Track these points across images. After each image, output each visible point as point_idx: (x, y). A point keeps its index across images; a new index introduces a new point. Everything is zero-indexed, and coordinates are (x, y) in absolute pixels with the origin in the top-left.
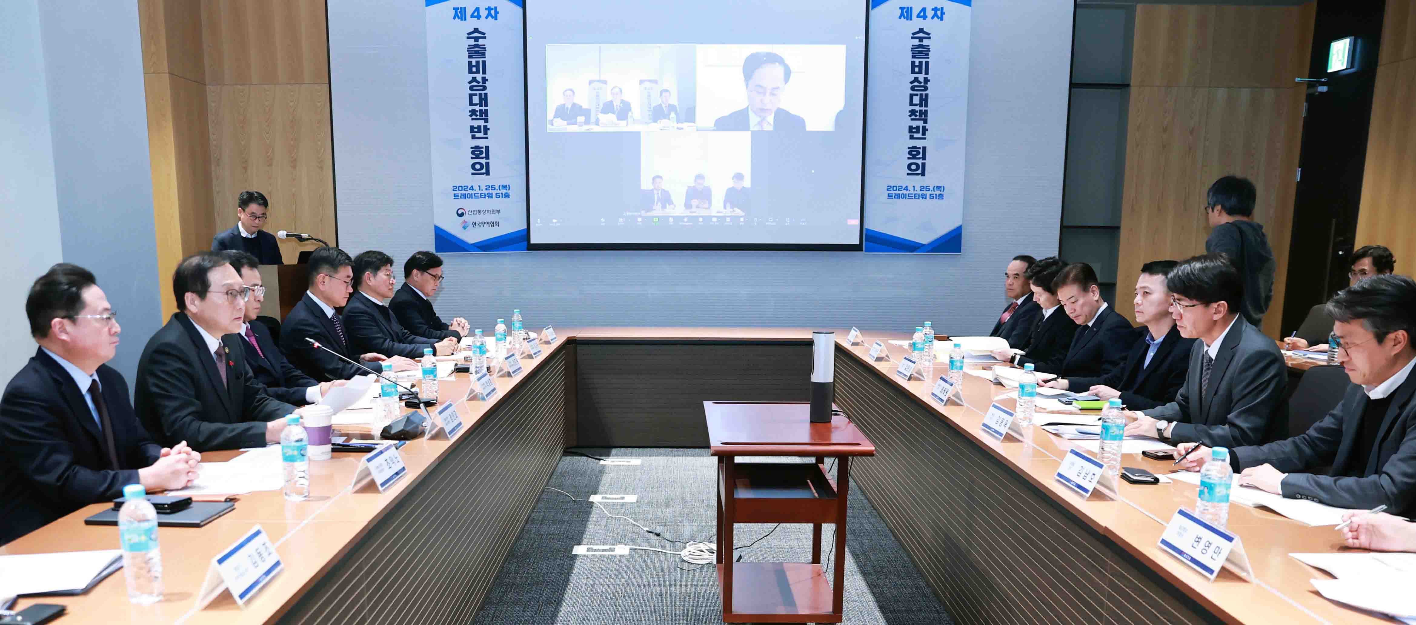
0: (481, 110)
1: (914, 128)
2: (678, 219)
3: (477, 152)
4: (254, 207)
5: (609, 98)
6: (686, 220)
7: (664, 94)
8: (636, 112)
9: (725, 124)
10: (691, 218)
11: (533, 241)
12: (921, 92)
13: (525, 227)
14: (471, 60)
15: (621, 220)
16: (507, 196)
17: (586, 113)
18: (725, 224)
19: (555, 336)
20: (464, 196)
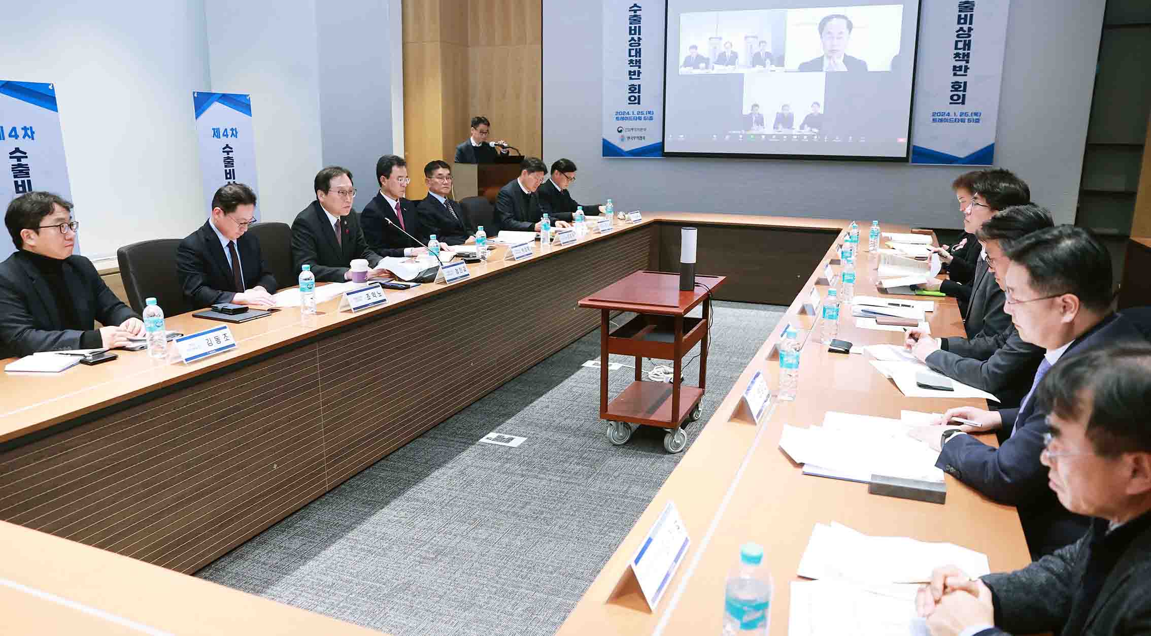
0: (636, 60)
1: (958, 67)
2: (768, 136)
3: (632, 89)
4: (482, 126)
5: (723, 49)
6: (774, 137)
7: (761, 44)
8: (742, 59)
9: (805, 67)
10: (778, 136)
11: (667, 149)
12: (965, 39)
13: (661, 141)
14: (631, 25)
15: (727, 137)
16: (651, 118)
17: (706, 61)
18: (803, 140)
19: (640, 218)
20: (623, 119)
